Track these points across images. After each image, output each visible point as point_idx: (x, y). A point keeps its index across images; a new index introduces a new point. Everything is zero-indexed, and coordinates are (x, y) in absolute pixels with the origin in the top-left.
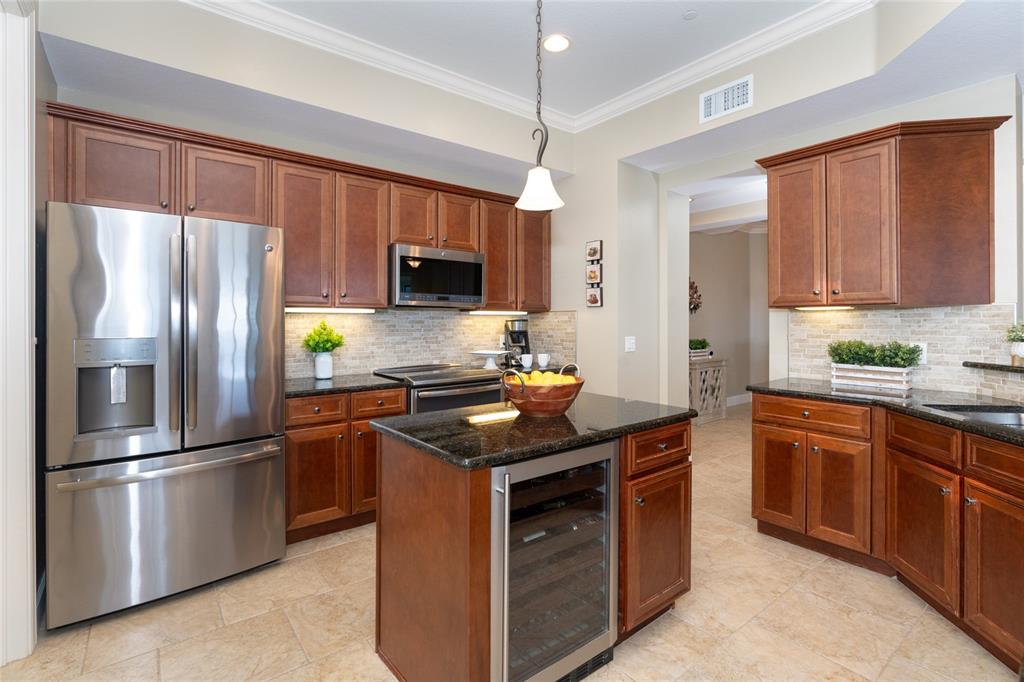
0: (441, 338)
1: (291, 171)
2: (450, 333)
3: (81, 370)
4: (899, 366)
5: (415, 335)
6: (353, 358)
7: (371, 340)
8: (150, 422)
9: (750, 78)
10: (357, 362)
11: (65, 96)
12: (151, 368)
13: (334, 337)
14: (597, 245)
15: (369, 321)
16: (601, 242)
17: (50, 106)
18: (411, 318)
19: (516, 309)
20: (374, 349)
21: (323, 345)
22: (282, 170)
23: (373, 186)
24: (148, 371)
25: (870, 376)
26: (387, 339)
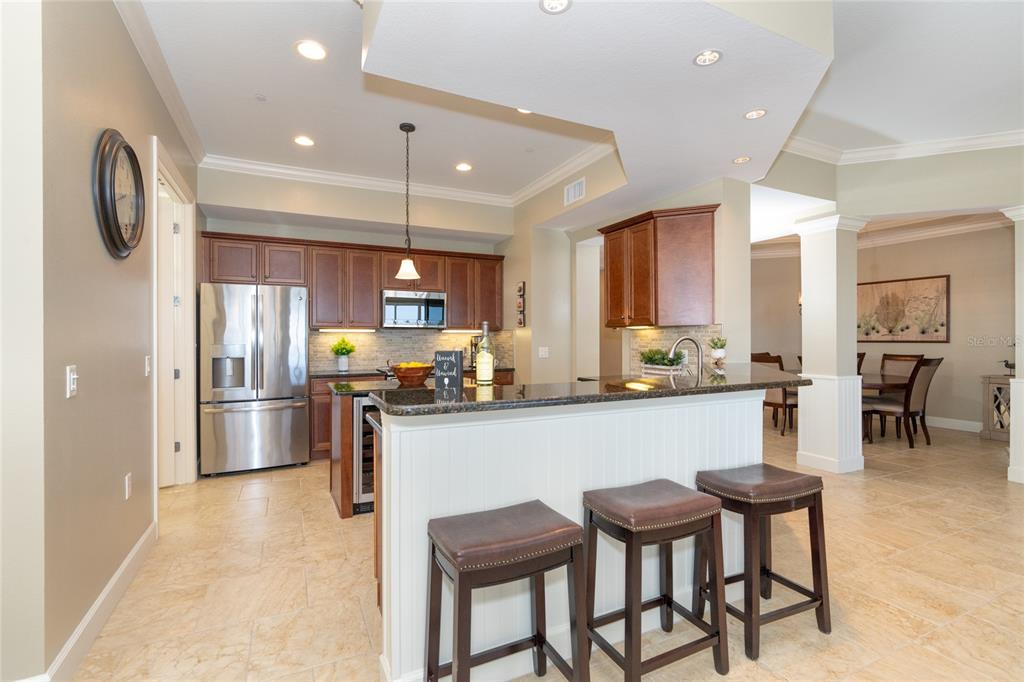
0: (424, 348)
1: (321, 252)
2: (431, 345)
3: (214, 359)
4: (666, 365)
5: (406, 345)
6: (364, 360)
7: (376, 348)
8: (242, 384)
9: (583, 179)
10: (366, 363)
11: (212, 226)
12: (243, 359)
13: (348, 347)
14: (521, 285)
15: (374, 337)
16: (524, 283)
17: (203, 233)
18: (403, 335)
19: (474, 329)
20: (378, 354)
21: (342, 351)
22: (315, 251)
23: (370, 256)
24: (241, 361)
25: (657, 372)
26: (387, 348)
